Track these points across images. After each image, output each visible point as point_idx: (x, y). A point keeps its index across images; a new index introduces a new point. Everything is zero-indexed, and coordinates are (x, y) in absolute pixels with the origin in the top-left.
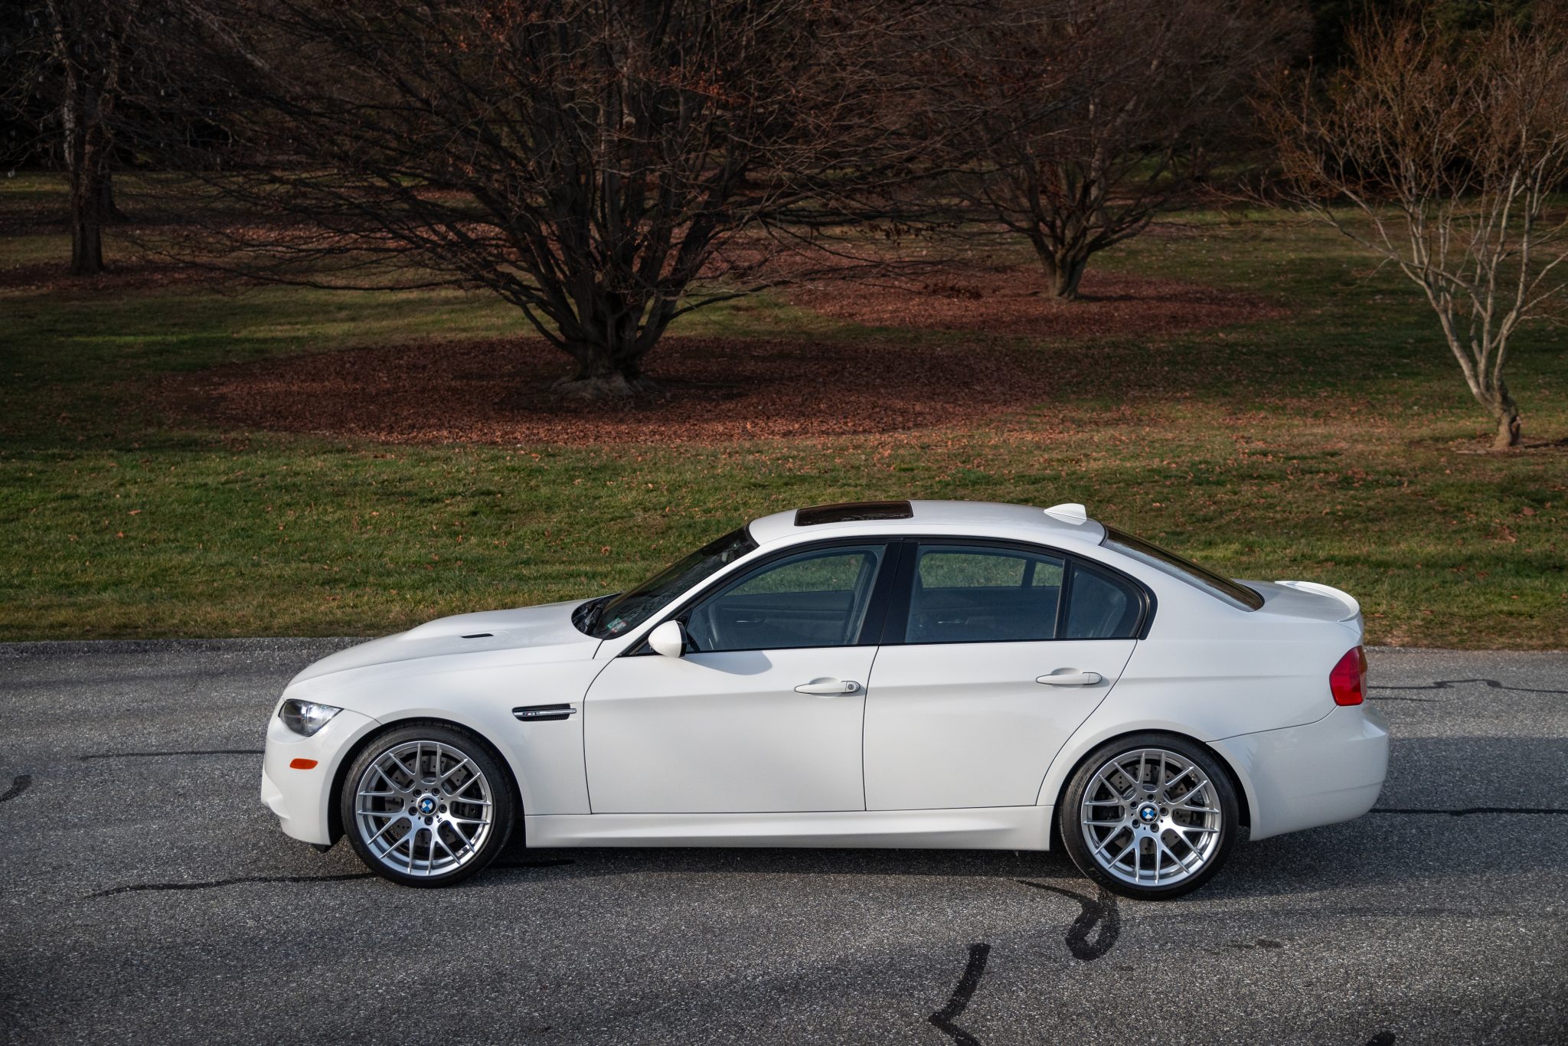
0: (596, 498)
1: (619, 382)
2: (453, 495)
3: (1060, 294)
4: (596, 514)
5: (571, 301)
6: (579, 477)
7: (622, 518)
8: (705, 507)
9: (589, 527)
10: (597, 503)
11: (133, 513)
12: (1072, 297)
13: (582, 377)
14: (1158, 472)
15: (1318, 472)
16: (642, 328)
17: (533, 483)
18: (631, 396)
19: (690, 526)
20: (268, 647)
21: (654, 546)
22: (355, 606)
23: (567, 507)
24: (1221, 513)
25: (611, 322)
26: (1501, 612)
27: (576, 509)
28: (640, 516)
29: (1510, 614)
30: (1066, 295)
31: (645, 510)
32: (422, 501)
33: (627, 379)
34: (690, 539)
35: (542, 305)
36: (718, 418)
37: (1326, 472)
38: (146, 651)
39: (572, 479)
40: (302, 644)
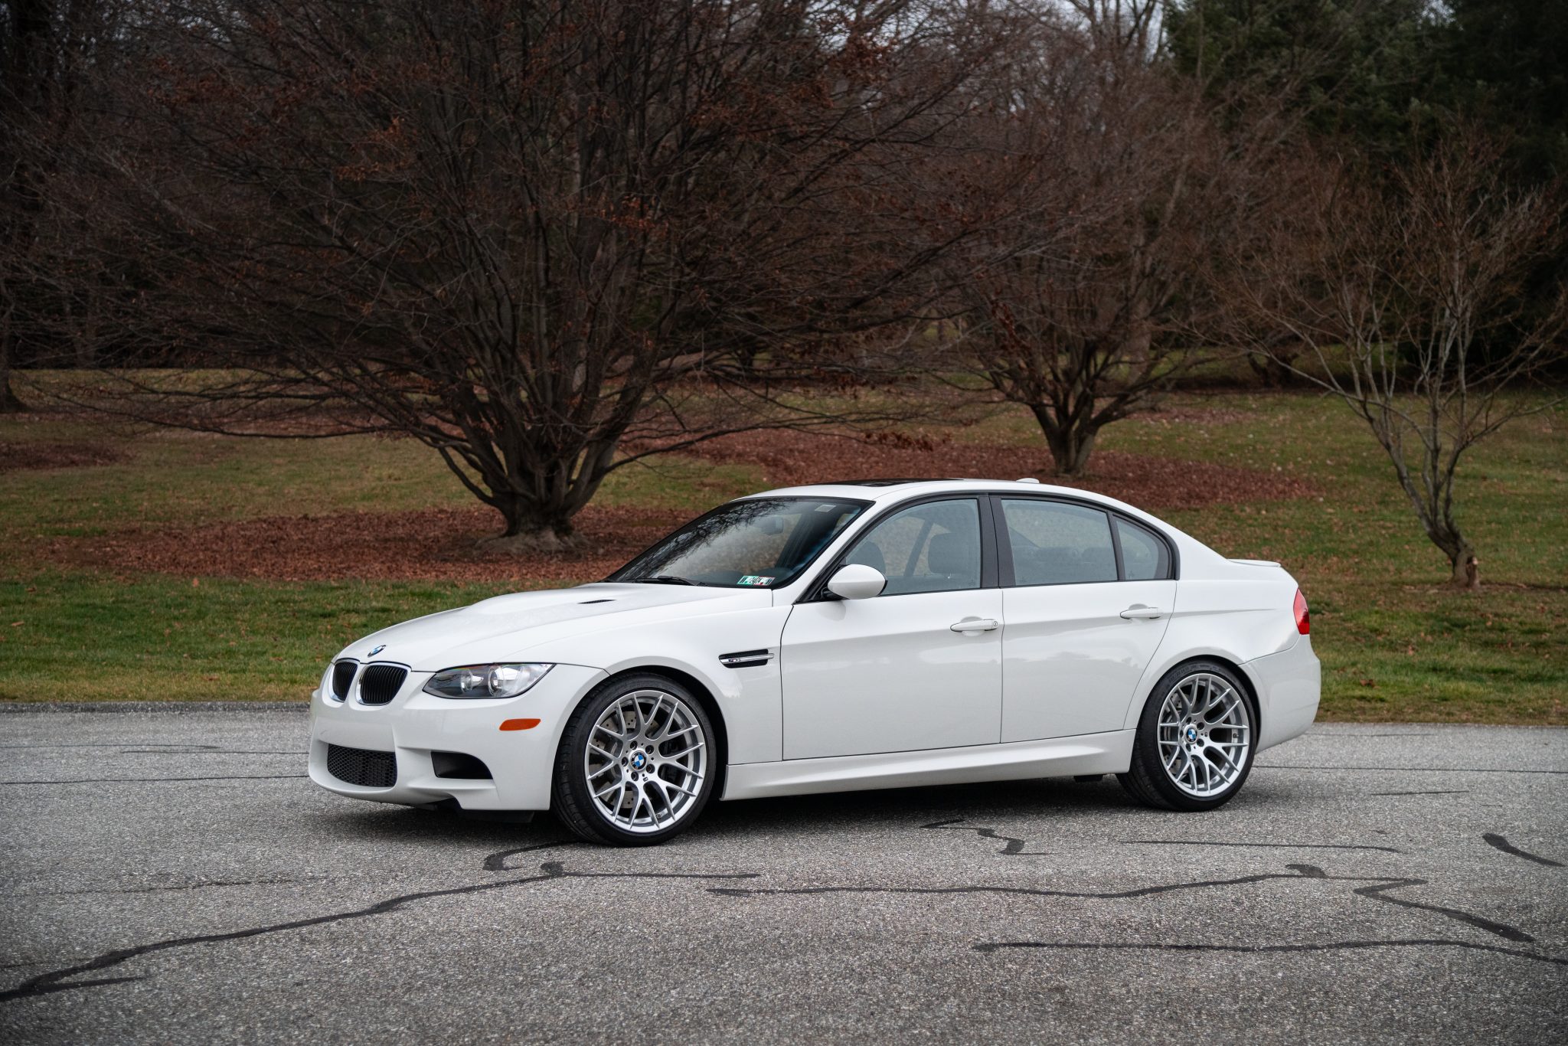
1: (550, 536)
2: (348, 611)
5: (496, 449)
11: (15, 625)
12: (1080, 475)
13: (510, 533)
16: (573, 482)
18: (561, 552)
20: (142, 709)
22: (232, 685)
25: (541, 474)
26: (1354, 697)
29: (1362, 698)
30: (1073, 472)
32: (314, 616)
33: (557, 534)
35: (464, 452)
38: (22, 711)
40: (176, 707)
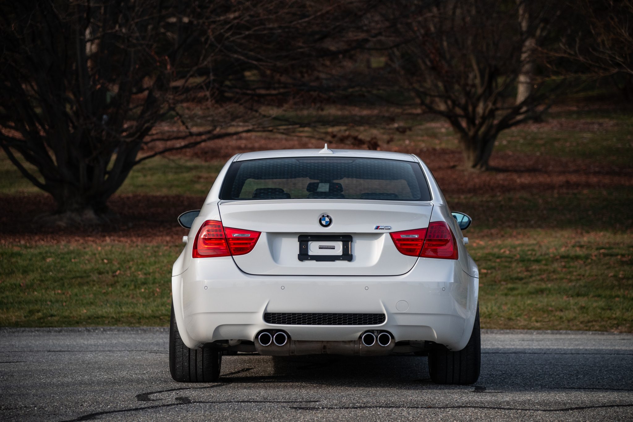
0: (62, 267)
1: (90, 214)
3: (474, 166)
4: (60, 275)
5: (48, 148)
6: (49, 257)
7: (81, 277)
8: (145, 271)
9: (55, 282)
10: (63, 269)
12: (484, 169)
14: (494, 255)
15: (617, 255)
16: (108, 172)
17: (14, 260)
18: (99, 224)
19: (132, 281)
21: (104, 291)
23: (39, 271)
24: (531, 277)
25: (82, 165)
27: (47, 272)
28: (95, 277)
30: (478, 167)
31: (100, 273)
33: (96, 212)
34: (132, 287)
35: (23, 151)
36: (167, 234)
37: (623, 255)
39: (44, 259)
